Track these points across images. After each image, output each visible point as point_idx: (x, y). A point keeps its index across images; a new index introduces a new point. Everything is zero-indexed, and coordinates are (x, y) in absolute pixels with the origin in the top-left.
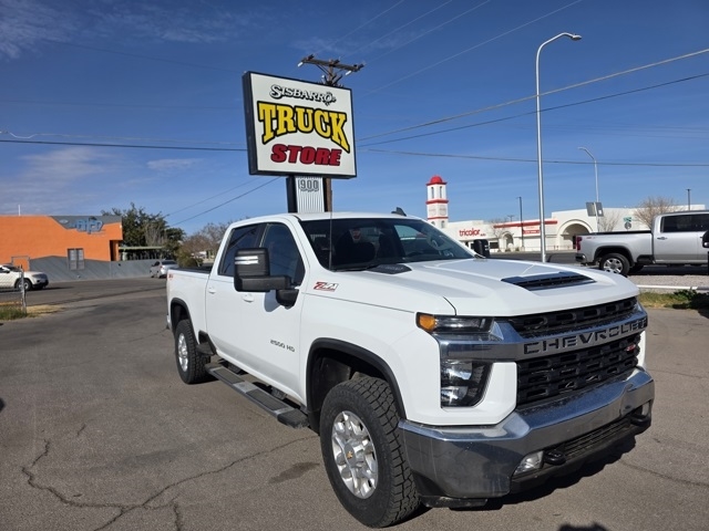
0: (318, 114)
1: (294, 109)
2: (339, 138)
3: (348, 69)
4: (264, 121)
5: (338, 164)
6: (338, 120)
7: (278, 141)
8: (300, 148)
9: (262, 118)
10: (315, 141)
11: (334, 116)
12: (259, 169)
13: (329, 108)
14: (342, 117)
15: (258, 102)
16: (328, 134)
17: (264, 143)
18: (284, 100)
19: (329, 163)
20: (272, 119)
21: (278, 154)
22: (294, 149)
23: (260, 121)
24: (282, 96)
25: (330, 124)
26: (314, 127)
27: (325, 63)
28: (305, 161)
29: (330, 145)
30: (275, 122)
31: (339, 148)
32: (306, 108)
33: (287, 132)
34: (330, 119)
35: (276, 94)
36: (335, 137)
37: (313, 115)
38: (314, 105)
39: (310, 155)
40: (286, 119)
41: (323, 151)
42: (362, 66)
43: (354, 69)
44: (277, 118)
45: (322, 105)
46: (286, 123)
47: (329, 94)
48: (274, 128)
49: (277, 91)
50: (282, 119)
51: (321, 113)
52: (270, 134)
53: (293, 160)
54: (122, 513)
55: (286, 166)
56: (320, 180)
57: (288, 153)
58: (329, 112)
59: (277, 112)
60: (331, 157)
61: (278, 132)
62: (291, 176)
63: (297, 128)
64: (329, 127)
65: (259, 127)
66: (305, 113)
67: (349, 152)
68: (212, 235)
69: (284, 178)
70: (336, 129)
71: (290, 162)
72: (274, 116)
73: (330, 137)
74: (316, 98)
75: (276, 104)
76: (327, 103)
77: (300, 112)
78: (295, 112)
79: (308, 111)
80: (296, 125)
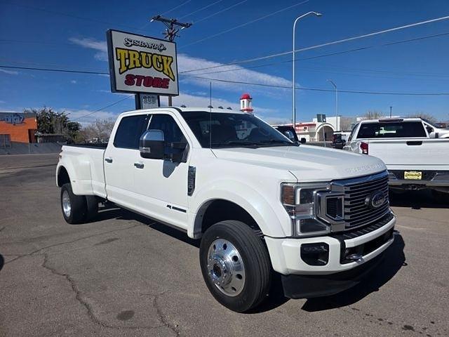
0: (155, 57)
1: (140, 53)
2: (168, 72)
3: (183, 25)
4: (120, 60)
5: (167, 87)
6: (167, 61)
7: (129, 72)
8: (144, 77)
9: (119, 58)
10: (153, 73)
11: (165, 59)
12: (117, 89)
13: (163, 53)
14: (170, 59)
15: (117, 49)
16: (161, 70)
17: (121, 73)
18: (133, 48)
19: (161, 87)
20: (126, 59)
21: (130, 80)
22: (140, 78)
23: (118, 60)
24: (132, 45)
25: (162, 63)
26: (152, 65)
28: (147, 85)
29: (162, 76)
30: (127, 61)
31: (168, 78)
32: (147, 53)
33: (135, 67)
34: (162, 60)
35: (128, 43)
36: (166, 71)
37: (152, 57)
38: (153, 51)
39: (150, 82)
40: (134, 59)
41: (158, 79)
42: (191, 25)
43: (187, 26)
44: (129, 58)
45: (157, 52)
46: (134, 62)
47: (162, 45)
48: (127, 64)
50: (132, 59)
51: (156, 56)
52: (124, 68)
53: (139, 84)
54: (20, 257)
55: (135, 88)
56: (156, 96)
57: (136, 80)
58: (162, 56)
59: (129, 55)
60: (163, 83)
61: (130, 67)
62: (138, 94)
63: (142, 65)
64: (161, 65)
65: (117, 63)
67: (174, 81)
68: (98, 127)
69: (133, 95)
70: (166, 66)
71: (137, 85)
72: (127, 57)
73: (163, 71)
74: (153, 47)
75: (128, 50)
76: (161, 51)
77: (144, 55)
78: (140, 55)
79: (148, 55)
80: (141, 63)
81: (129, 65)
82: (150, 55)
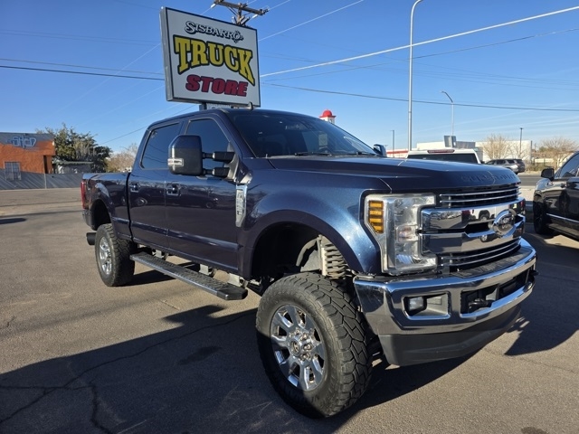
0: (227, 50)
1: (206, 44)
2: (246, 72)
3: (255, 12)
4: (179, 53)
5: (245, 95)
6: (245, 56)
7: (192, 72)
8: (211, 79)
9: (177, 50)
10: (225, 74)
11: (242, 53)
12: (175, 96)
13: (239, 44)
14: (248, 54)
15: (174, 36)
16: (236, 68)
17: (180, 73)
18: (198, 36)
19: (237, 94)
20: (187, 52)
21: (193, 83)
22: (207, 80)
23: (176, 53)
24: (196, 31)
25: (238, 59)
27: (235, 6)
28: (216, 91)
29: (238, 78)
30: (189, 55)
31: (246, 81)
32: (217, 44)
33: (201, 64)
34: (238, 54)
35: (190, 29)
36: (243, 72)
37: (223, 51)
38: (224, 41)
39: (220, 86)
40: (199, 52)
41: (232, 83)
42: (266, 11)
43: (260, 13)
44: (191, 51)
45: (231, 42)
46: (199, 56)
47: (238, 33)
48: (189, 60)
49: (190, 26)
50: (196, 52)
51: (229, 49)
52: (184, 66)
53: (205, 90)
54: (45, 394)
55: (199, 95)
58: (237, 48)
59: (191, 46)
60: (239, 89)
61: (193, 64)
62: (204, 103)
63: (209, 61)
64: (237, 62)
65: (175, 58)
66: (216, 48)
67: (254, 85)
70: (244, 64)
71: (203, 91)
72: (189, 49)
74: (225, 35)
75: (191, 39)
76: (236, 41)
77: (212, 47)
78: (207, 47)
79: (219, 46)
80: (208, 59)
81: (192, 61)
82: (220, 48)
